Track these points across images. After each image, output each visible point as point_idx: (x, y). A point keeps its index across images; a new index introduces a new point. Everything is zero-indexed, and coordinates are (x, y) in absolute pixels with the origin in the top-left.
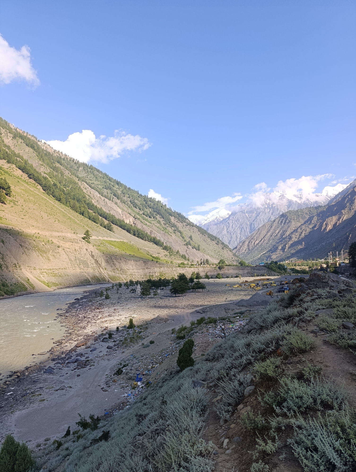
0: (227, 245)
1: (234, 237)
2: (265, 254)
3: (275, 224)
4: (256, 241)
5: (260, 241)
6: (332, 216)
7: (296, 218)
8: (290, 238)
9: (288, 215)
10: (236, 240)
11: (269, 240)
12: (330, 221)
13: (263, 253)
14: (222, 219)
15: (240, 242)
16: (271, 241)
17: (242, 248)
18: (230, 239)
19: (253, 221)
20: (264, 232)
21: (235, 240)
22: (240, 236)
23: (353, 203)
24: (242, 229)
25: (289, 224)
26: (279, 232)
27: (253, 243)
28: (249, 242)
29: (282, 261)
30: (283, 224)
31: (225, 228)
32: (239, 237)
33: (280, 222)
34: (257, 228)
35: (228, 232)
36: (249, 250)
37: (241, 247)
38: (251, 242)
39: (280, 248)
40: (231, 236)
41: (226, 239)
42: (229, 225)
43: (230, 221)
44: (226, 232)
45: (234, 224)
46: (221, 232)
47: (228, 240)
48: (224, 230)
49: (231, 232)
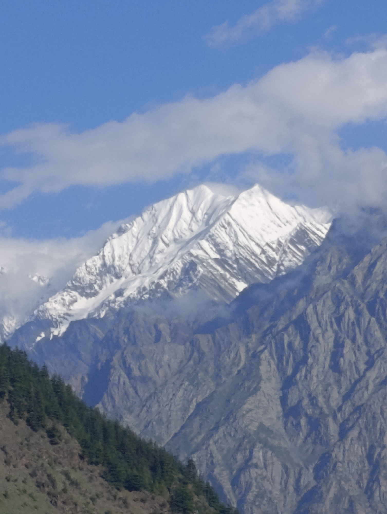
1: (350, 455)
10: (369, 492)
18: (308, 479)
31: (267, 367)
35: (292, 412)
40: (320, 449)
41: (278, 479)
42: (305, 340)
43: (315, 307)
44: (280, 409)
45: (354, 340)
46: (231, 412)
47: (291, 489)
48: (257, 389)
49: (326, 411)
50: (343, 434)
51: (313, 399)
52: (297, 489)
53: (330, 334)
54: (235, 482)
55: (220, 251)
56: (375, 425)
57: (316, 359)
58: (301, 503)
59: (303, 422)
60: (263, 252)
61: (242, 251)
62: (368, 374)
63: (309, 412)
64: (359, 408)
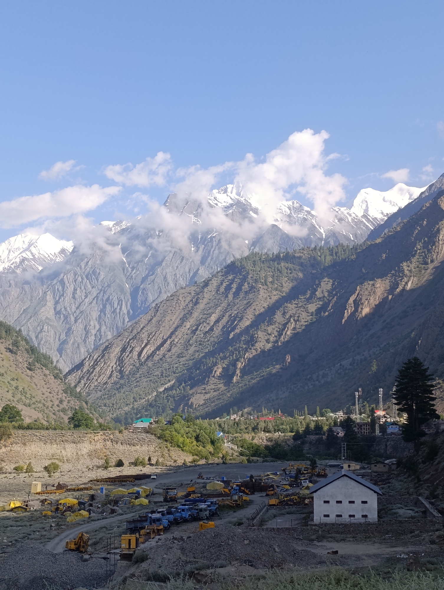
0: (47, 358)
1: (78, 328)
2: (171, 388)
3: (208, 294)
4: (146, 345)
5: (158, 348)
6: (372, 280)
7: (270, 279)
8: (252, 341)
9: (249, 266)
10: (85, 341)
11: (187, 344)
12: (367, 293)
13: (166, 386)
14: (40, 268)
15: (96, 348)
16: (192, 349)
17: (98, 369)
18: (63, 337)
19: (144, 280)
20: (173, 319)
21: (79, 340)
22: (97, 327)
23: (434, 244)
24: (104, 306)
25: (251, 296)
26: (217, 321)
27: (135, 353)
28: (123, 350)
29: (221, 416)
30: (230, 296)
31: (49, 297)
32: (94, 332)
33: (222, 289)
34: (154, 305)
35: (58, 313)
36: (122, 377)
37: (96, 363)
38: (129, 349)
39: (218, 373)
40: (68, 326)
41: (52, 336)
42: (63, 288)
43: (67, 276)
44: (54, 311)
45: (81, 288)
46: (36, 312)
47: (57, 340)
48: (45, 305)
49: (70, 312)
50: (76, 321)
51: (65, 309)
52: (59, 340)
53: (72, 286)
54: (37, 337)
55: (33, 256)
56: (87, 318)
57: (67, 295)
58: (60, 345)
59: (62, 316)
60: (49, 256)
61: (41, 256)
62: (85, 300)
63: (64, 313)
64: (82, 312)
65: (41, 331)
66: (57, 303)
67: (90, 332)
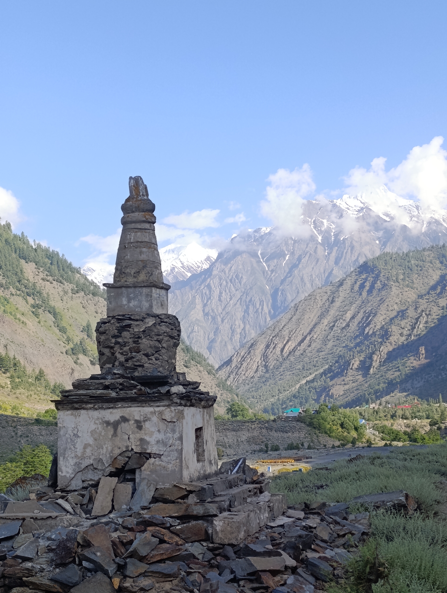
0: (200, 355)
1: (225, 328)
2: (312, 381)
3: (343, 293)
4: (288, 342)
5: (299, 344)
7: (401, 277)
8: (385, 334)
9: (381, 265)
10: (231, 339)
11: (325, 341)
13: (308, 379)
14: (189, 275)
15: (242, 346)
16: (330, 344)
17: (245, 364)
18: (212, 336)
19: (282, 282)
20: (311, 317)
21: (227, 339)
22: (242, 326)
24: (248, 307)
25: (383, 293)
26: (353, 318)
27: (278, 350)
28: (268, 346)
29: (360, 405)
30: (364, 294)
31: (198, 300)
32: (239, 331)
33: (356, 288)
34: (293, 305)
35: (206, 314)
36: (267, 371)
37: (243, 359)
38: (272, 346)
39: (355, 366)
40: (215, 326)
41: (202, 336)
42: (210, 291)
43: (213, 281)
44: (202, 313)
45: (225, 291)
46: (187, 315)
47: (206, 339)
48: (195, 307)
49: (217, 314)
50: (223, 321)
51: (213, 310)
52: (208, 339)
53: (218, 289)
54: (188, 337)
55: (182, 264)
56: (233, 318)
57: (214, 298)
58: (210, 343)
59: (210, 317)
60: (196, 264)
61: (189, 264)
62: (230, 302)
63: (212, 314)
64: (228, 313)
65: (192, 331)
66: (205, 305)
67: (236, 331)
